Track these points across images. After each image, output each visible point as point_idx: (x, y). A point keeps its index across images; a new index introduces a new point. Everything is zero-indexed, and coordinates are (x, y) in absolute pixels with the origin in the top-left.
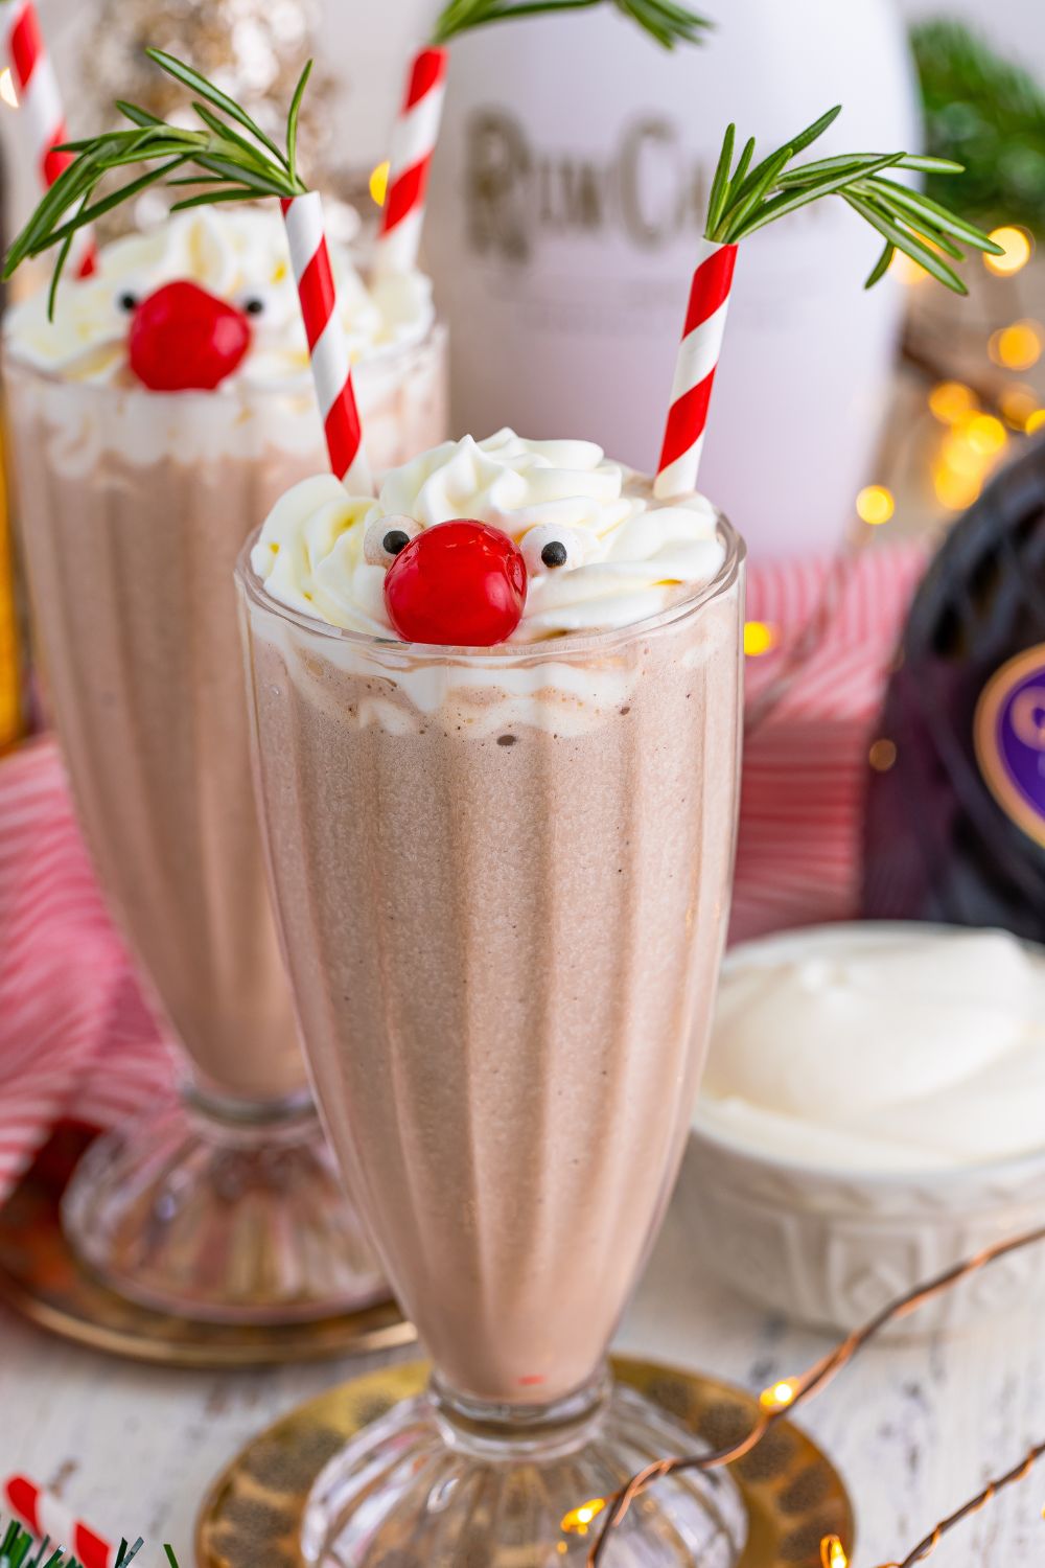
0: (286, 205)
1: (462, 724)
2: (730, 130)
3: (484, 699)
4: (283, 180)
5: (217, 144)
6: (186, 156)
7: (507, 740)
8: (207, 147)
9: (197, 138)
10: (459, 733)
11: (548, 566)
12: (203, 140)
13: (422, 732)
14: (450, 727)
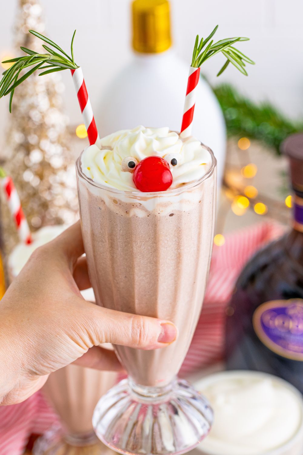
0: (73, 71)
1: (160, 212)
2: (197, 37)
3: (166, 205)
4: (72, 65)
5: (53, 57)
6: (44, 62)
7: (171, 215)
8: (50, 58)
9: (46, 56)
10: (159, 215)
11: (173, 165)
12: (48, 56)
13: (148, 216)
14: (157, 214)
